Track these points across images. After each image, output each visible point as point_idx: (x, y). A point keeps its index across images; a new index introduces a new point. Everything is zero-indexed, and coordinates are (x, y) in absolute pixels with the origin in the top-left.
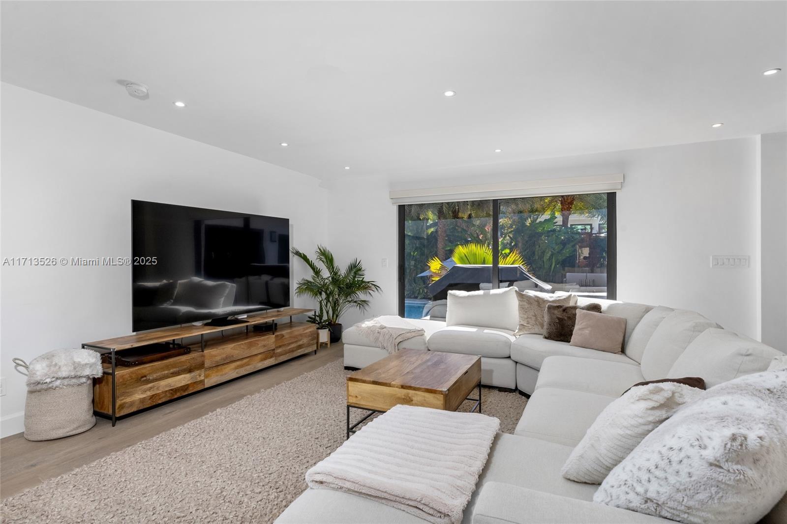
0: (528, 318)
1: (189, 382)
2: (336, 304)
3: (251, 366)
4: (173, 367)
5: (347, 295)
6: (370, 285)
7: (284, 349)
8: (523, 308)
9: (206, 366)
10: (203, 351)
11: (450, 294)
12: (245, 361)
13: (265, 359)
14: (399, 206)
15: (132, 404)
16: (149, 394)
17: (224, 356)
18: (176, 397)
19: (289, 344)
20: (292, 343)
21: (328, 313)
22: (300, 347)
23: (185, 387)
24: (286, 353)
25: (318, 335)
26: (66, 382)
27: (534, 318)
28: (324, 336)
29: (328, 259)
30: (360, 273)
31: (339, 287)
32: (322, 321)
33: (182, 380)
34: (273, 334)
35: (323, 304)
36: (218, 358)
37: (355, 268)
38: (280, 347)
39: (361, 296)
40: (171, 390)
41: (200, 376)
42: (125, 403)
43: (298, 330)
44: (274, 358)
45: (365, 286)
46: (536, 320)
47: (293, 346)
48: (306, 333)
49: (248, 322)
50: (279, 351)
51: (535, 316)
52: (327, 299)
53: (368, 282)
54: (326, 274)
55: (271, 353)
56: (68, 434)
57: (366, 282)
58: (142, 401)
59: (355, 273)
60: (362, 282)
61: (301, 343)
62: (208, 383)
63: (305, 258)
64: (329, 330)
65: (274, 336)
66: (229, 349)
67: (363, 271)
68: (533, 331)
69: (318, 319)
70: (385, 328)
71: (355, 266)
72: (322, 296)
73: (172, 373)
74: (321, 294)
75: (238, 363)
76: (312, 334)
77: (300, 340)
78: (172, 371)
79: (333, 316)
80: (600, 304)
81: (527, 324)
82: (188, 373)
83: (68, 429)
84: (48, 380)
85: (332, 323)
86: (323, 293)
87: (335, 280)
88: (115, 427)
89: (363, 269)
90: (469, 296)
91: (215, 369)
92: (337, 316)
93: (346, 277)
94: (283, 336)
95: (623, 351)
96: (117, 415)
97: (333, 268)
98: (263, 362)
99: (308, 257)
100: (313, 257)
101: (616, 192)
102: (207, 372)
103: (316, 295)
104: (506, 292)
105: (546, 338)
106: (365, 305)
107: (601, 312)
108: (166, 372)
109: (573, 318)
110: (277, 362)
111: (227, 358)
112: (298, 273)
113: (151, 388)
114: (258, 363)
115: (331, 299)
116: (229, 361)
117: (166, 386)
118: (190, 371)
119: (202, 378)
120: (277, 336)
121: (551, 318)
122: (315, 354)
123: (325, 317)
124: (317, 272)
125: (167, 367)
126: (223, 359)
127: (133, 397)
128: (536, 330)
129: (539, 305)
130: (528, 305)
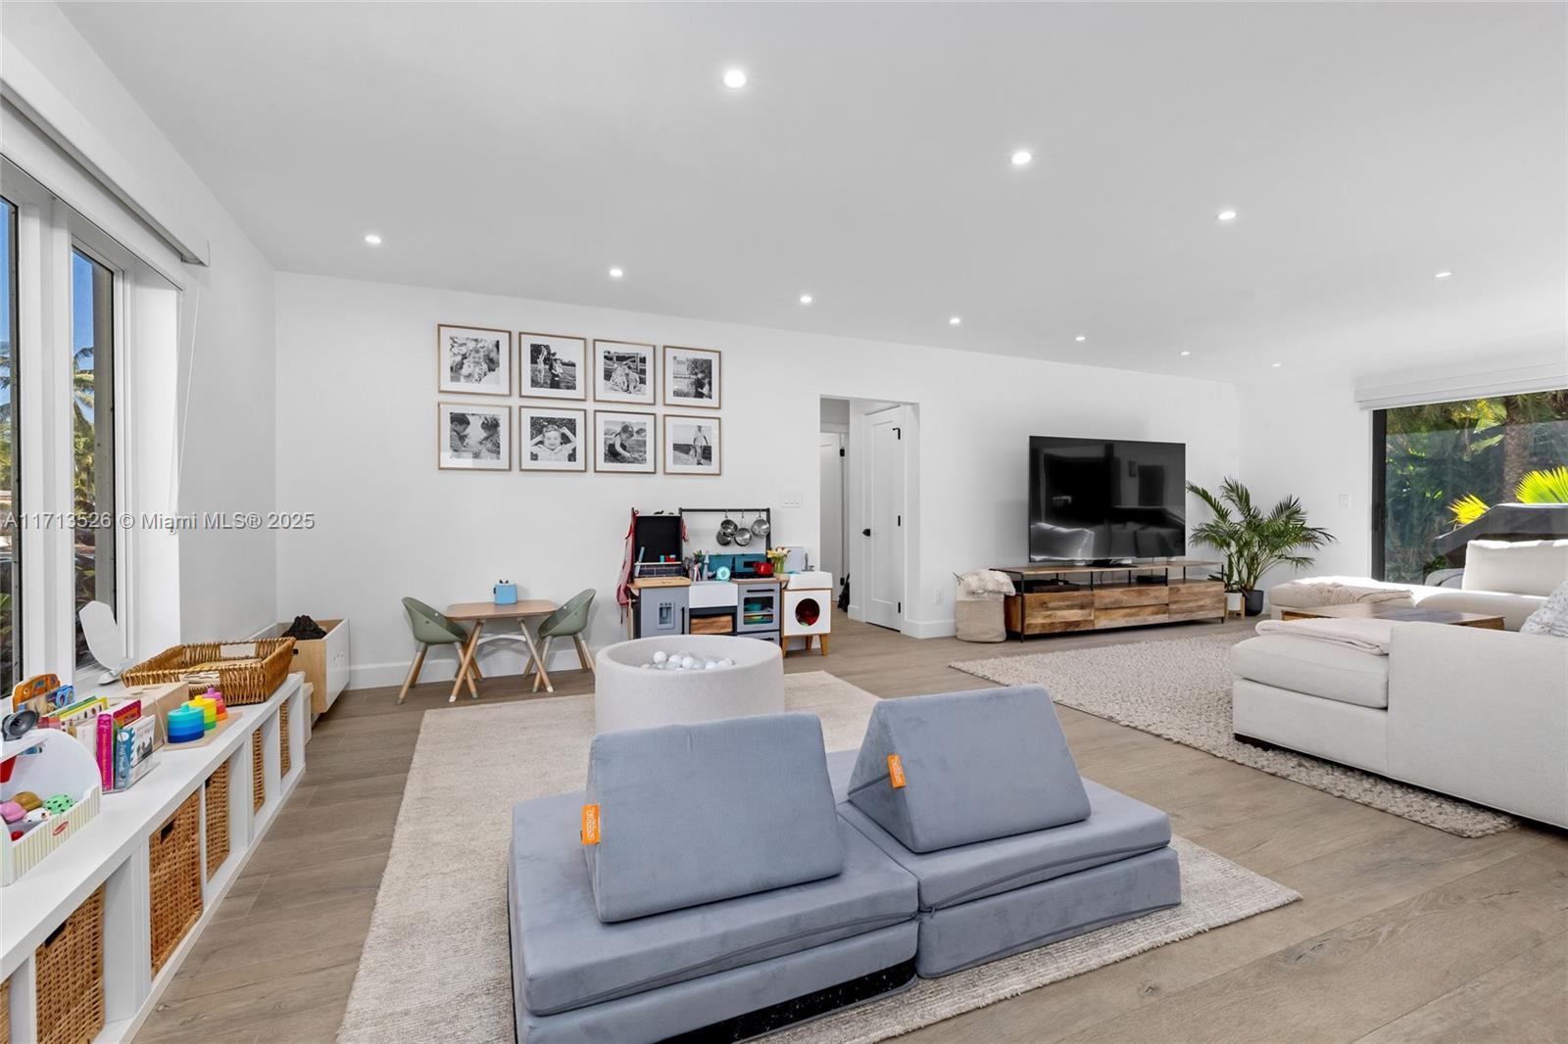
1: (1082, 619)
2: (1254, 558)
3: (1140, 618)
4: (1067, 600)
5: (1274, 547)
6: (1317, 534)
7: (1180, 607)
9: (1096, 605)
10: (1093, 591)
11: (1471, 543)
12: (1134, 610)
13: (1157, 613)
14: (1374, 411)
15: (1036, 626)
16: (1048, 621)
17: (1113, 599)
18: (1069, 630)
19: (1187, 602)
20: (1191, 601)
21: (1240, 573)
22: (1201, 608)
23: (1077, 623)
24: (1183, 612)
25: (1226, 599)
28: (1236, 602)
29: (1243, 498)
30: (1297, 516)
31: (1260, 535)
32: (1232, 582)
33: (1074, 615)
34: (1166, 586)
35: (1234, 559)
36: (1107, 601)
37: (1288, 510)
38: (1176, 602)
39: (1299, 550)
40: (1067, 622)
41: (1090, 615)
42: (1032, 624)
43: (1197, 588)
44: (1168, 615)
45: (1307, 536)
47: (1191, 604)
48: (1210, 592)
50: (1173, 607)
52: (1240, 553)
53: (1314, 529)
54: (1236, 517)
55: (1164, 608)
56: (993, 640)
57: (1306, 529)
58: (1043, 625)
59: (1289, 517)
60: (1303, 529)
61: (1202, 603)
62: (1098, 624)
63: (1205, 495)
64: (1244, 595)
65: (1165, 589)
66: (1116, 594)
67: (1303, 513)
69: (1225, 578)
71: (1288, 507)
72: (1231, 548)
73: (1067, 606)
74: (1228, 545)
75: (1128, 611)
76: (1217, 594)
77: (1201, 599)
78: (1067, 603)
79: (1249, 578)
82: (1080, 610)
83: (992, 636)
85: (1248, 587)
86: (1233, 543)
87: (1253, 523)
88: (1024, 645)
89: (1302, 511)
90: (1510, 549)
91: (1104, 612)
92: (1256, 578)
93: (1270, 521)
94: (1179, 590)
96: (1024, 635)
97: (1249, 510)
98: (1155, 617)
99: (1210, 494)
100: (1216, 494)
102: (1097, 613)
103: (1222, 546)
106: (1306, 564)
108: (1061, 603)
110: (1171, 620)
111: (1116, 602)
112: (1194, 515)
113: (1050, 616)
114: (1150, 616)
115: (1246, 553)
116: (1117, 606)
117: (1060, 617)
118: (1082, 607)
119: (1092, 618)
120: (1171, 589)
122: (1223, 622)
123: (1236, 578)
124: (1223, 515)
125: (1062, 599)
126: (1112, 603)
127: (1037, 620)
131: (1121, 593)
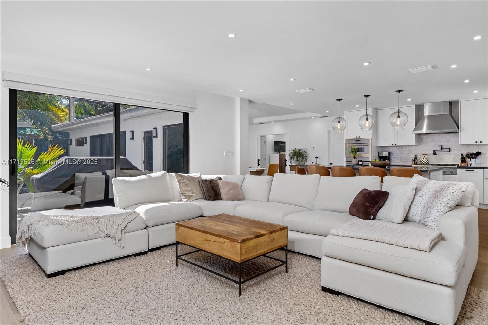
8: (186, 184)
14: (10, 90)
27: (195, 190)
51: (195, 188)
81: (193, 194)
101: (189, 113)
105: (208, 200)
109: (217, 186)
128: (198, 197)
129: (194, 181)
130: (188, 182)
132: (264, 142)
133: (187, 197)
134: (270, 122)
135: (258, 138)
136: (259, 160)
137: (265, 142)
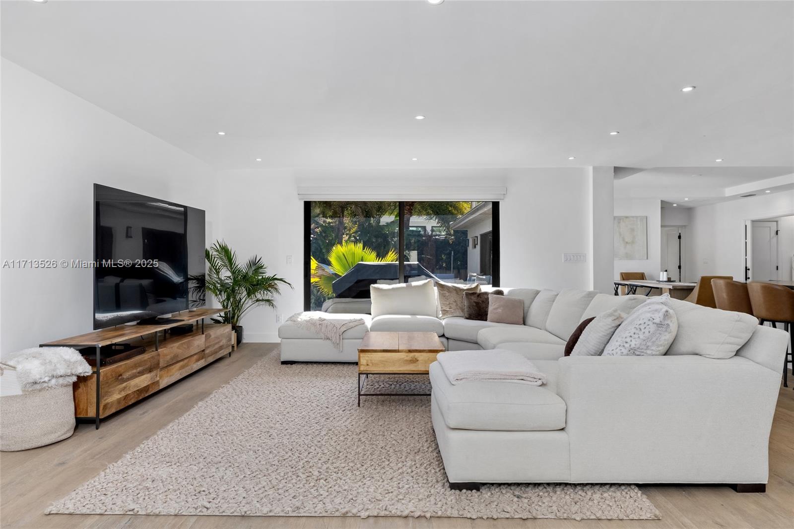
0: (449, 304)
1: (150, 383)
7: (211, 350)
8: (444, 296)
9: (160, 365)
10: (157, 350)
11: (373, 287)
12: (186, 361)
13: (198, 360)
14: (305, 202)
15: (112, 403)
16: (123, 394)
17: (172, 355)
18: (141, 398)
19: (214, 344)
20: (216, 344)
22: (221, 348)
23: (146, 389)
24: (212, 354)
26: (61, 381)
27: (455, 304)
29: (227, 256)
30: (261, 270)
33: (143, 381)
34: (203, 334)
36: (169, 357)
37: (256, 266)
38: (208, 347)
40: (138, 390)
41: (156, 376)
42: (108, 404)
43: (219, 331)
44: (204, 360)
45: (269, 284)
46: (457, 305)
47: (215, 347)
48: (225, 333)
49: (184, 320)
50: (207, 351)
51: (455, 302)
55: (202, 354)
56: (59, 439)
58: (119, 401)
61: (221, 344)
62: (163, 384)
64: (235, 332)
65: (204, 336)
67: (265, 268)
68: (455, 315)
70: (324, 320)
71: (255, 264)
73: (139, 373)
75: (181, 363)
76: (229, 334)
77: (222, 341)
78: (139, 369)
80: (503, 290)
81: (450, 309)
82: (148, 373)
83: (59, 433)
84: (46, 379)
85: (234, 322)
88: (98, 430)
89: (265, 266)
91: (166, 370)
92: (239, 316)
94: (210, 336)
95: (524, 324)
96: (101, 417)
98: (197, 363)
101: (499, 202)
102: (161, 373)
104: (425, 285)
105: (467, 319)
106: (272, 303)
107: (503, 295)
108: (135, 371)
109: (486, 302)
110: (206, 364)
113: (125, 388)
114: (194, 364)
116: (175, 361)
117: (134, 386)
118: (150, 370)
119: (158, 378)
120: (206, 336)
121: (470, 302)
122: (230, 356)
125: (136, 366)
126: (172, 359)
127: (114, 397)
128: (458, 314)
129: (457, 293)
130: (447, 294)
131: (178, 348)
132: (774, 233)
133: (444, 312)
134: (762, 192)
135: (746, 226)
136: (747, 269)
137: (777, 231)
